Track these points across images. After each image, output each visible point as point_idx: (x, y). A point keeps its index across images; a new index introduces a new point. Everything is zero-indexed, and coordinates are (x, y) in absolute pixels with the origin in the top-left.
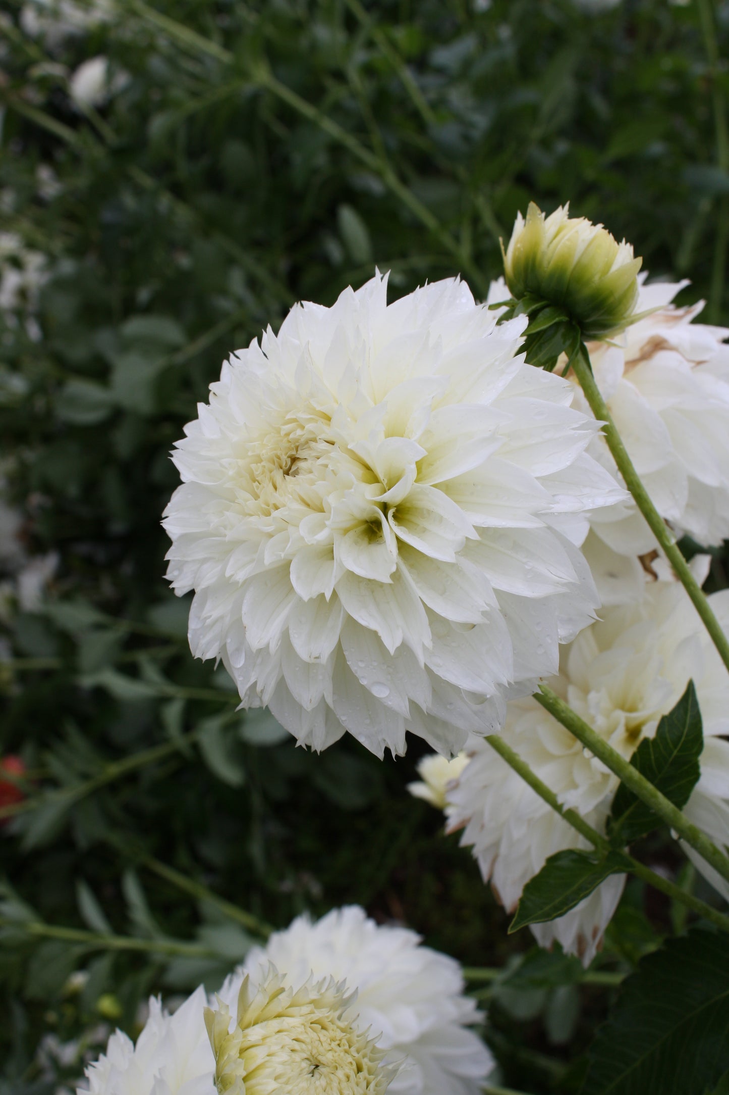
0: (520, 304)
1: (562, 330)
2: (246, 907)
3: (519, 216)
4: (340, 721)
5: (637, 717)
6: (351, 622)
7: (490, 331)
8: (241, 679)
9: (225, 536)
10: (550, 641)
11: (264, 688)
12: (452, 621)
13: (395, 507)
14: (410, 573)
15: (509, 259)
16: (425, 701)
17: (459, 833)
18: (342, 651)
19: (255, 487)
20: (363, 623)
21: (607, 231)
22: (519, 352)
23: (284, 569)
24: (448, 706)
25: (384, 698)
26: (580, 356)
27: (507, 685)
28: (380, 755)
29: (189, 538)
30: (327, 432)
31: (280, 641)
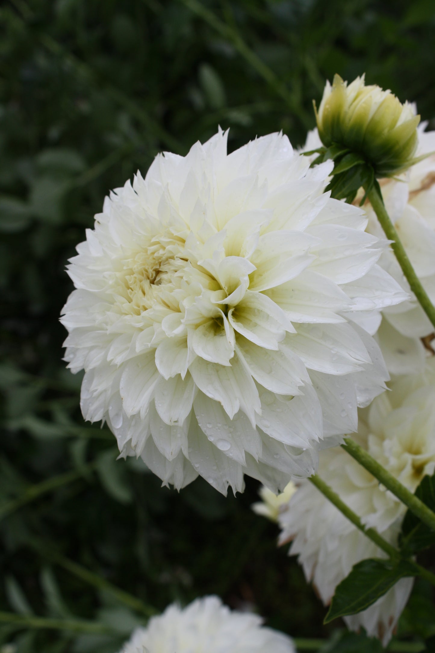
0: (328, 152)
1: (360, 171)
2: (134, 593)
3: (328, 83)
4: (194, 468)
5: (420, 458)
6: (201, 395)
7: (304, 175)
8: (120, 437)
9: (107, 330)
10: (351, 407)
11: (137, 444)
12: (277, 394)
13: (234, 307)
14: (245, 357)
15: (320, 116)
16: (257, 452)
17: (289, 544)
18: (195, 416)
19: (129, 293)
20: (210, 395)
21: (393, 95)
22: (327, 190)
23: (150, 355)
24: (275, 456)
25: (226, 451)
26: (374, 190)
27: (318, 441)
28: (225, 493)
29: (80, 331)
30: (182, 252)
31: (148, 409)
